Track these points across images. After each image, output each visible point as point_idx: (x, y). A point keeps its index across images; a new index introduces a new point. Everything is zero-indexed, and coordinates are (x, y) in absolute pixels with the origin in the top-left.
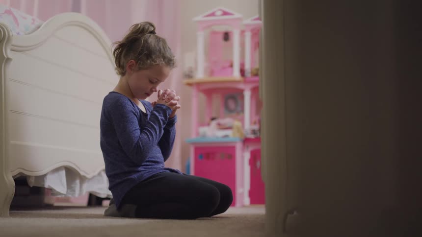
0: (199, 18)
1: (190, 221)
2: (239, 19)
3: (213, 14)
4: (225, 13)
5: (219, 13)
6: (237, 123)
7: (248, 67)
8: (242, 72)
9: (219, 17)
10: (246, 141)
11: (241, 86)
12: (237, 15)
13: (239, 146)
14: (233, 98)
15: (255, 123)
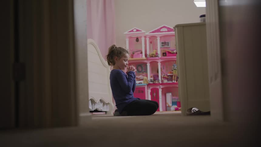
0: (126, 33)
1: (148, 116)
2: (144, 33)
3: (132, 31)
4: (137, 30)
5: (135, 30)
6: (145, 78)
7: (148, 53)
8: (146, 55)
9: (135, 32)
10: (149, 85)
11: (146, 61)
12: (143, 31)
13: (146, 87)
14: (140, 66)
15: (151, 77)
